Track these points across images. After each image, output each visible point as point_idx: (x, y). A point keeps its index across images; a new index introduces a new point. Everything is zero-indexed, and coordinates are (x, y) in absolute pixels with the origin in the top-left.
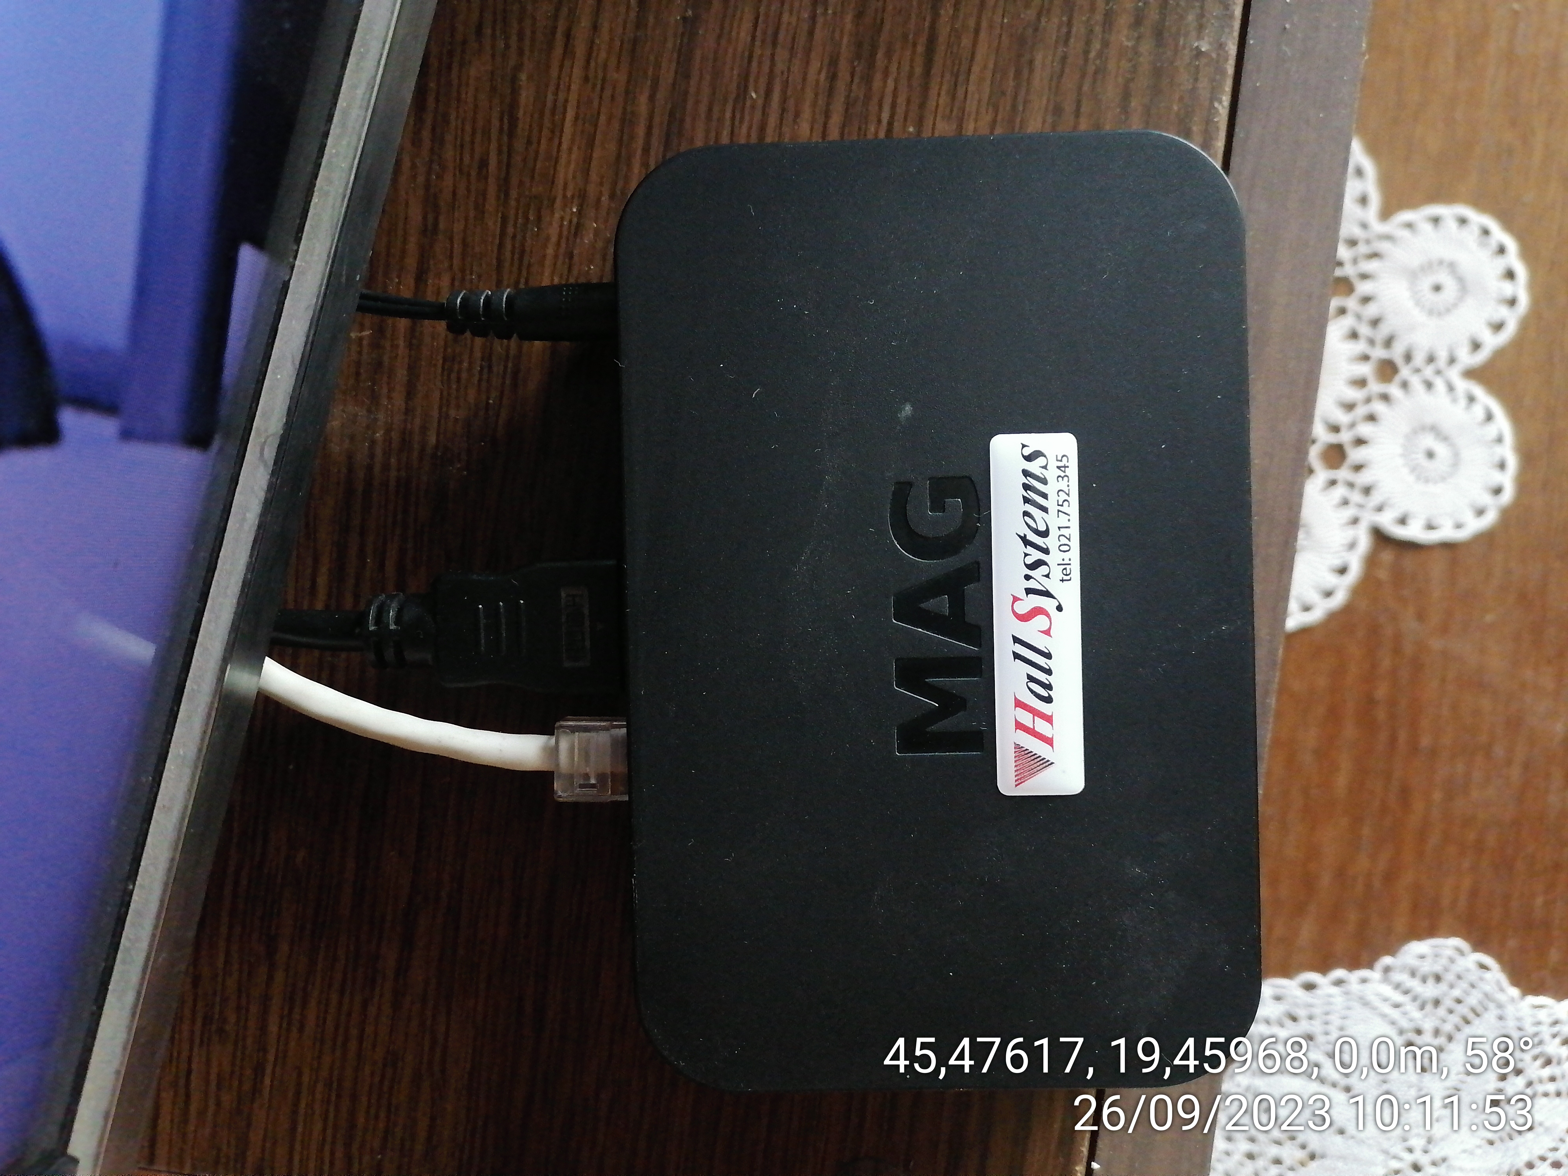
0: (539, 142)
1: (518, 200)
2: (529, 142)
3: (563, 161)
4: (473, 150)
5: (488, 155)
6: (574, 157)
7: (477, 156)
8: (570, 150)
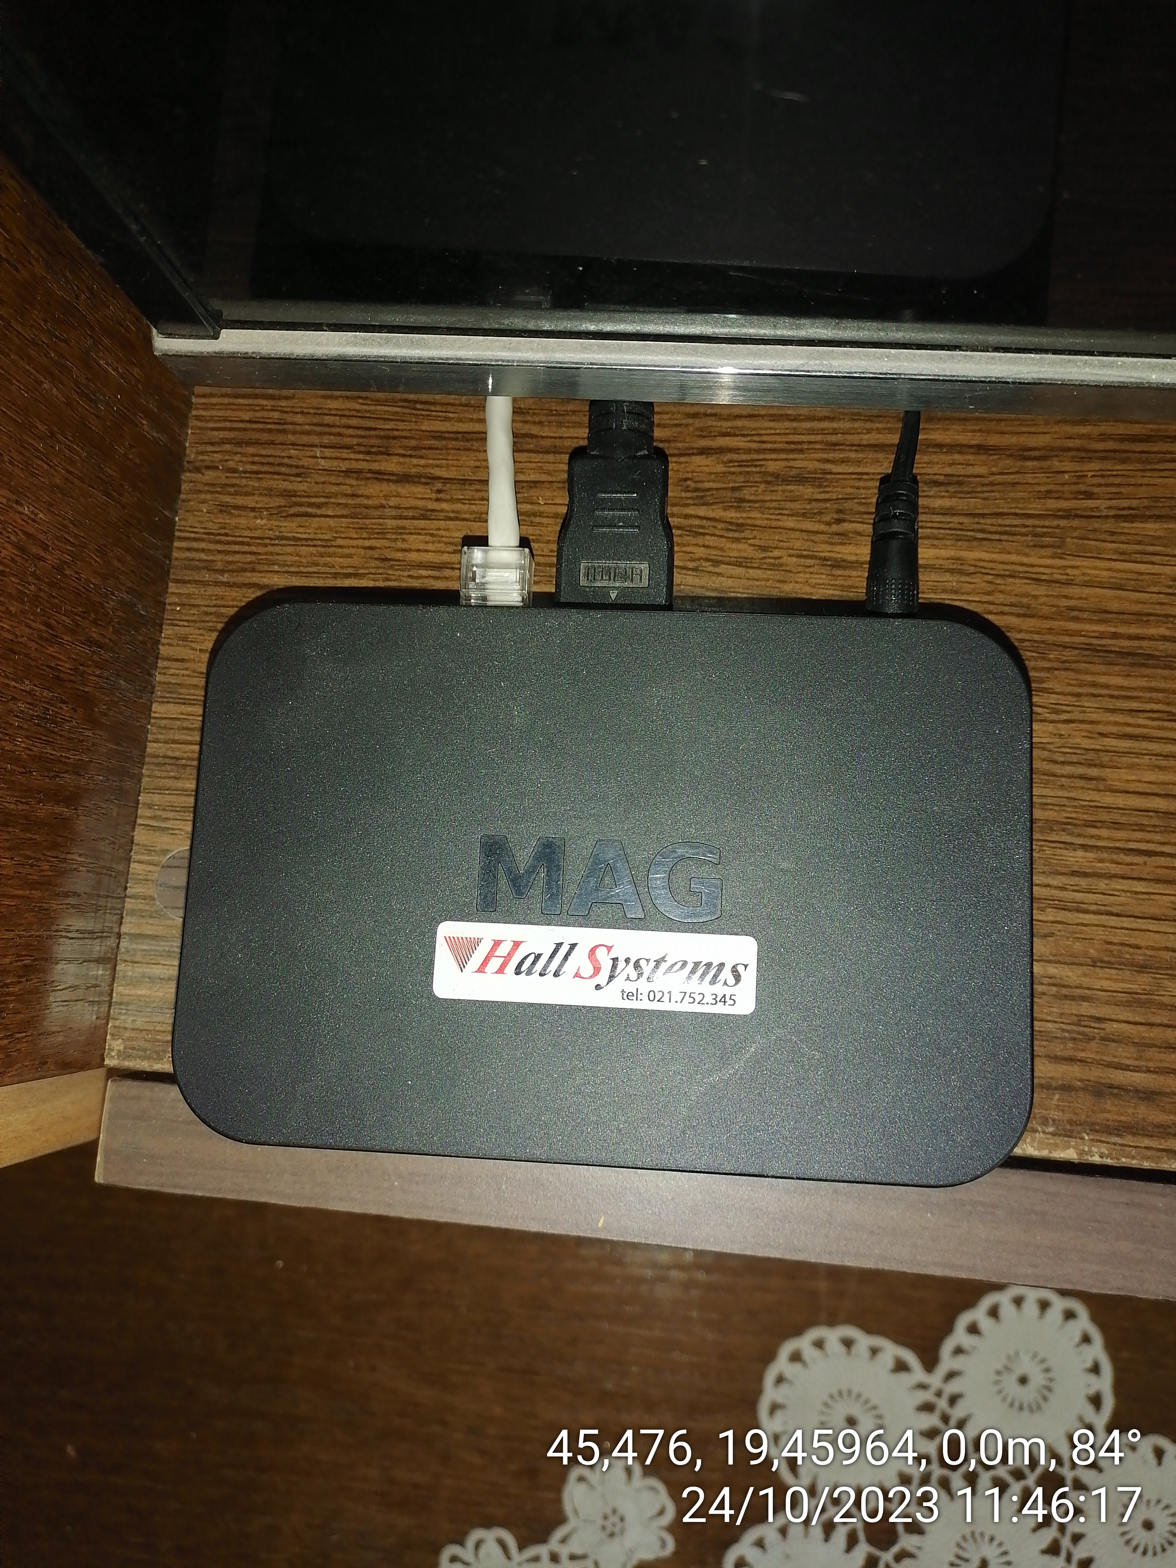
0: (1112, 542)
1: (1058, 527)
2: (1113, 533)
3: (1098, 563)
4: (1100, 485)
5: (1098, 499)
6: (1104, 573)
7: (1096, 490)
8: (1110, 569)
